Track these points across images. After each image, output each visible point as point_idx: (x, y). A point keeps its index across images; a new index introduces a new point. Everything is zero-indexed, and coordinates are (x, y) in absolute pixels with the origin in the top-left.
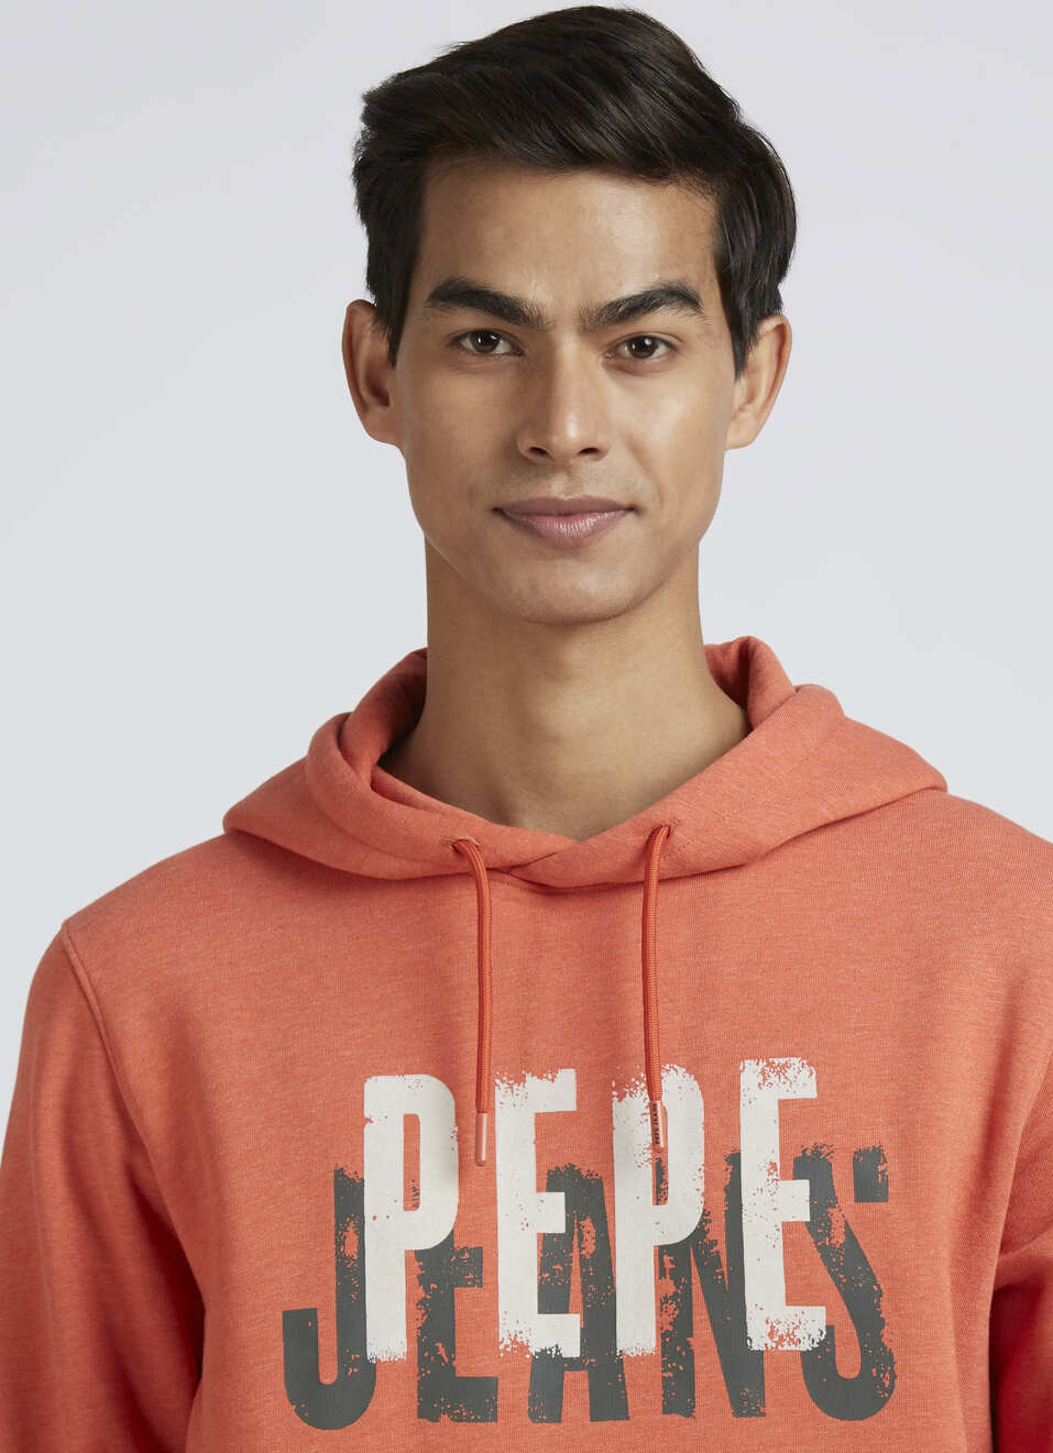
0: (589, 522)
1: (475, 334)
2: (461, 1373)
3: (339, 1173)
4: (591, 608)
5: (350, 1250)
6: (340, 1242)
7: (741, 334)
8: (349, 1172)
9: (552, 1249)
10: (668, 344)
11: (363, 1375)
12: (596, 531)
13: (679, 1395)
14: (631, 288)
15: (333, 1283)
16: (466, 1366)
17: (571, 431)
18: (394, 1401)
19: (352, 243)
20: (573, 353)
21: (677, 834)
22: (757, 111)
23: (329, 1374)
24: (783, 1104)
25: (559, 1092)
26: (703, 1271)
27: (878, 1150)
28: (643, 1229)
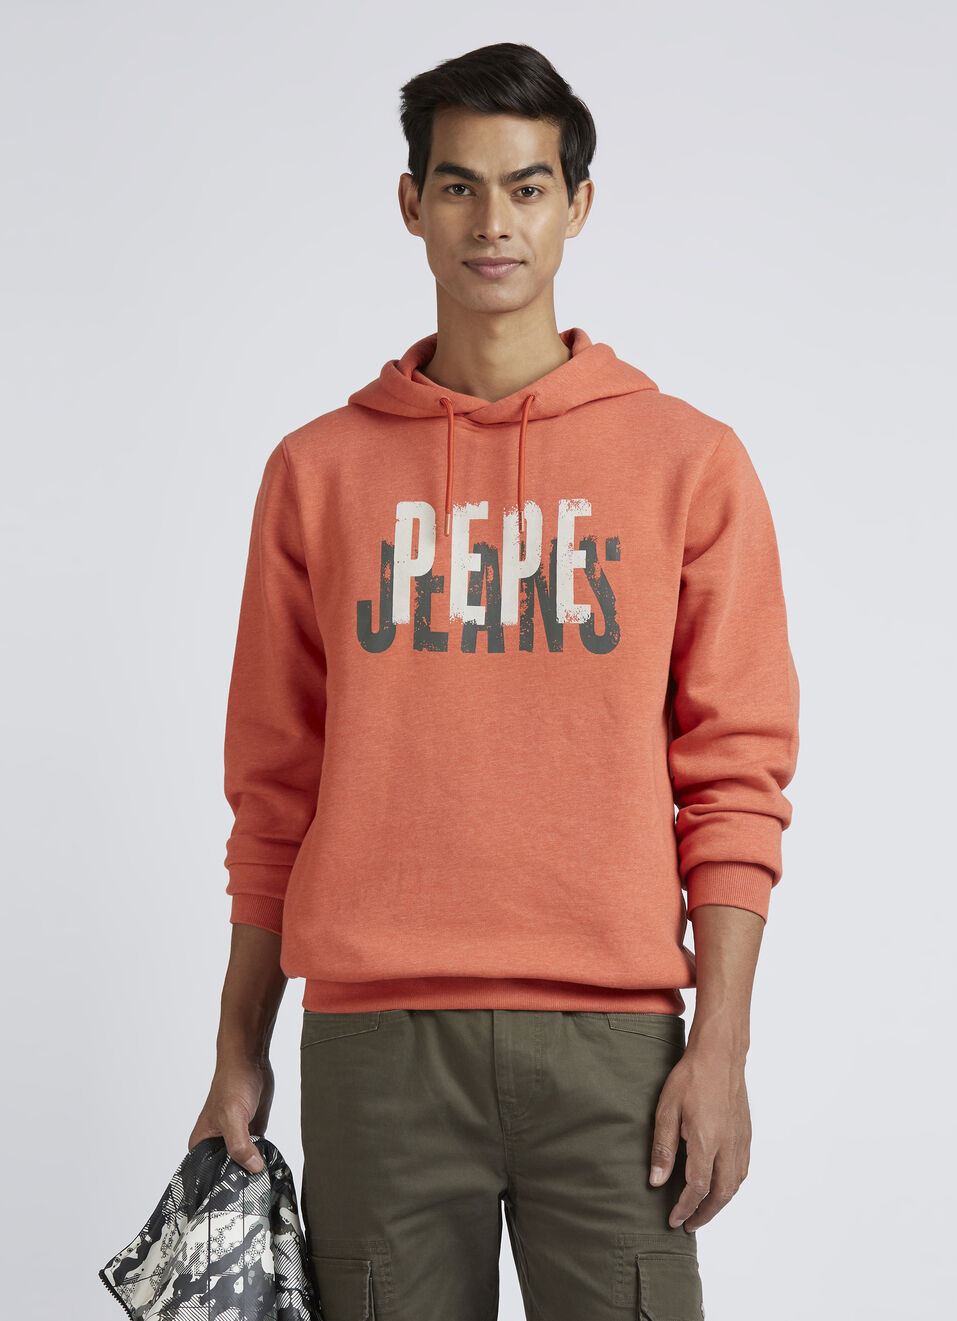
0: (504, 268)
1: (454, 186)
2: (432, 630)
3: (384, 542)
4: (504, 306)
5: (387, 576)
6: (383, 572)
7: (571, 187)
8: (388, 543)
9: (474, 578)
10: (539, 190)
11: (392, 629)
12: (507, 271)
13: (526, 643)
14: (523, 165)
15: (379, 590)
16: (435, 627)
17: (496, 228)
18: (403, 642)
19: (402, 149)
20: (498, 195)
21: (537, 399)
22: (579, 90)
23: (375, 629)
24: (577, 518)
25: (481, 511)
26: (539, 589)
27: (616, 539)
28: (514, 572)
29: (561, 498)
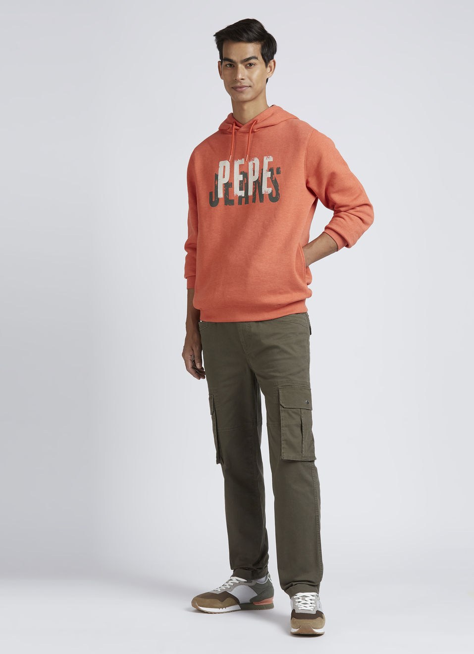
0: (244, 88)
1: (229, 64)
2: (230, 199)
3: (215, 174)
4: (245, 100)
5: (216, 184)
6: (215, 182)
7: (266, 62)
8: (217, 174)
9: (241, 182)
10: (254, 64)
11: (218, 200)
12: (245, 90)
13: (254, 201)
14: (248, 56)
15: (214, 188)
17: (240, 76)
18: (221, 203)
20: (241, 67)
23: (214, 200)
24: (269, 162)
26: (258, 184)
27: (280, 168)
28: (252, 179)
29: (265, 156)
